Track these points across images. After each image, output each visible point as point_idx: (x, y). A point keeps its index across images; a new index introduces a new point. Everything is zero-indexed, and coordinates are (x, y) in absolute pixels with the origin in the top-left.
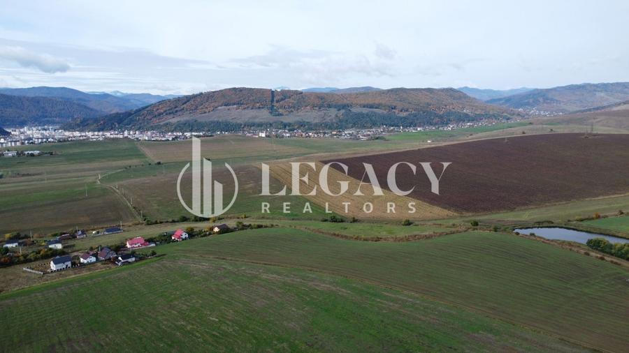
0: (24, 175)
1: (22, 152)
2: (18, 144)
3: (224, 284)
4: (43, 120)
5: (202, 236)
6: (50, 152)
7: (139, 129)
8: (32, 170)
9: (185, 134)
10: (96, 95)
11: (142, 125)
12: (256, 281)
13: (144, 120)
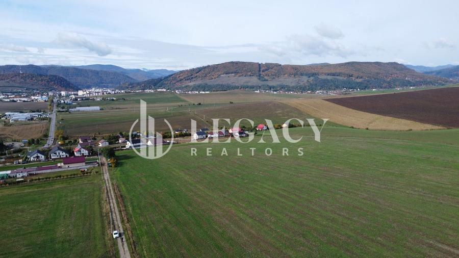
1: (105, 98)
2: (100, 94)
9: (200, 92)
11: (170, 87)
13: (170, 84)
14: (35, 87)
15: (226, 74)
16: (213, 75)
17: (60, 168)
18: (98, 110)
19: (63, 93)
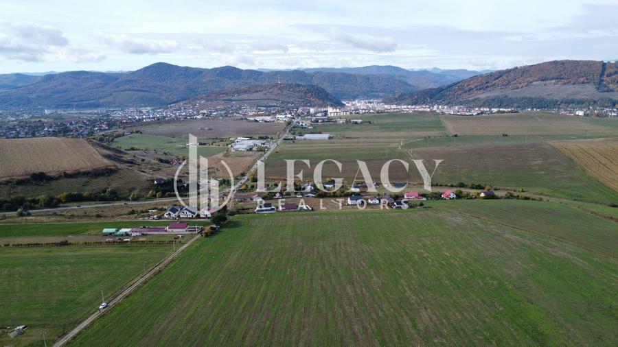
0: (347, 138)
1: (350, 120)
2: (348, 113)
3: (469, 235)
4: (371, 94)
5: (468, 199)
6: (369, 121)
7: (447, 104)
8: (354, 134)
9: (492, 109)
10: (416, 72)
11: (452, 100)
12: (497, 238)
13: (454, 95)
14: (291, 100)
15: (542, 80)
16: (520, 83)
17: (166, 231)
18: (325, 140)
19: (312, 110)
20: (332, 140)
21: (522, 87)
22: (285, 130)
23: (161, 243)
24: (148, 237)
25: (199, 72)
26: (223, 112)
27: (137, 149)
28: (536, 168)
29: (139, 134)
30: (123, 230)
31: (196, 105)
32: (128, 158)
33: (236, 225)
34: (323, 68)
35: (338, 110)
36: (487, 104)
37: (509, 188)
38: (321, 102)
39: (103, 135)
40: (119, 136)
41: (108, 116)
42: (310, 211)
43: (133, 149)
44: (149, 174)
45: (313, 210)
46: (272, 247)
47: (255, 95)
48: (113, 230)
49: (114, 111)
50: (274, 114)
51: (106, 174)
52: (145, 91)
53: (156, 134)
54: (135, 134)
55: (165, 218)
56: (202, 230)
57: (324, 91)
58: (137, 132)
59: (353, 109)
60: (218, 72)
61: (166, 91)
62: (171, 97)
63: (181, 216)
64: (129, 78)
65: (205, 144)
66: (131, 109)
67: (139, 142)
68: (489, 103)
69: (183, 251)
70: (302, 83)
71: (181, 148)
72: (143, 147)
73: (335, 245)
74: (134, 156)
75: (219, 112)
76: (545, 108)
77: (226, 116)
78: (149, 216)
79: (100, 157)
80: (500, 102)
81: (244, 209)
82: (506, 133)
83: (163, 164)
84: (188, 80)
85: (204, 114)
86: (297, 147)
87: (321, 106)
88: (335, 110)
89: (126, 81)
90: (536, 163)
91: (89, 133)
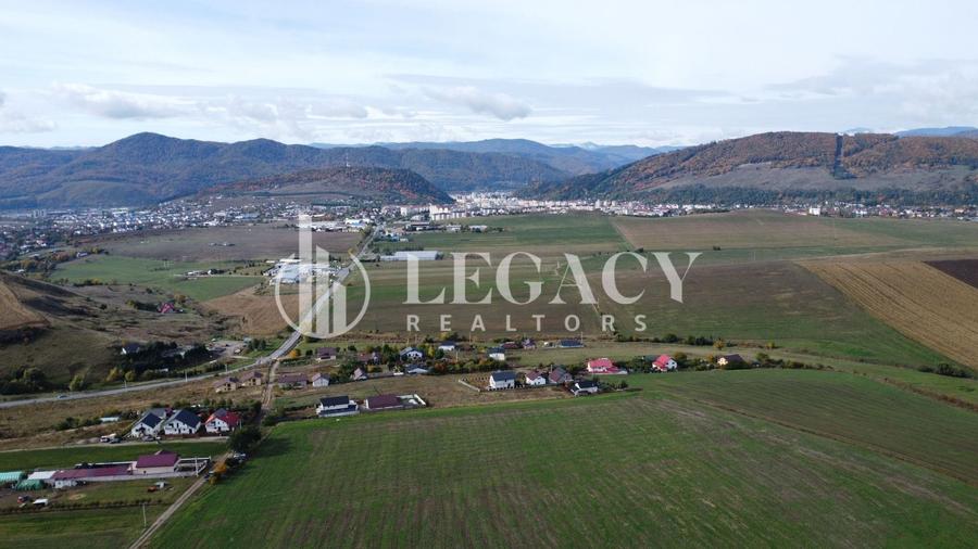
1: (467, 227)
2: (463, 215)
3: (729, 451)
4: (494, 184)
5: (699, 369)
6: (499, 227)
7: (616, 199)
9: (684, 207)
11: (622, 192)
12: (784, 456)
13: (624, 184)
14: (367, 193)
15: (753, 162)
16: (721, 166)
17: (131, 473)
18: (430, 261)
19: (404, 211)
20: (443, 262)
21: (724, 172)
22: (361, 245)
23: (117, 506)
24: (90, 488)
25: (212, 149)
26: (255, 215)
27: (97, 284)
28: (786, 305)
29: (102, 256)
30: (37, 476)
31: (207, 203)
32: (75, 303)
33: (280, 447)
34: (416, 143)
35: (446, 210)
36: (674, 198)
37: (751, 341)
38: (416, 196)
39: (36, 258)
40: (66, 259)
41: (50, 223)
42: (423, 407)
43: (89, 283)
44: (113, 333)
45: (428, 405)
46: (357, 505)
47: (309, 187)
48: (14, 476)
49: (62, 214)
50: (342, 218)
51: (26, 339)
52: (118, 180)
53: (134, 255)
54: (96, 256)
55: (134, 438)
56: (210, 465)
57: (422, 179)
58: (100, 252)
59: (469, 207)
60: (245, 148)
61: (156, 179)
62: (164, 189)
63: (167, 432)
64: (91, 159)
65: (221, 272)
66: (94, 211)
67: (104, 270)
68: (679, 196)
69: (163, 525)
70: (386, 166)
71: (178, 280)
72: (108, 279)
73: (485, 490)
74: (88, 300)
75: (248, 215)
76: (761, 203)
77: (259, 222)
78: (100, 434)
79: (17, 304)
80: (694, 195)
81: (294, 409)
82: (717, 245)
83: (143, 313)
84: (194, 161)
85: (221, 218)
86: (384, 275)
87: (417, 203)
88: (441, 210)
89: (85, 164)
90: (783, 296)
91: (11, 254)
